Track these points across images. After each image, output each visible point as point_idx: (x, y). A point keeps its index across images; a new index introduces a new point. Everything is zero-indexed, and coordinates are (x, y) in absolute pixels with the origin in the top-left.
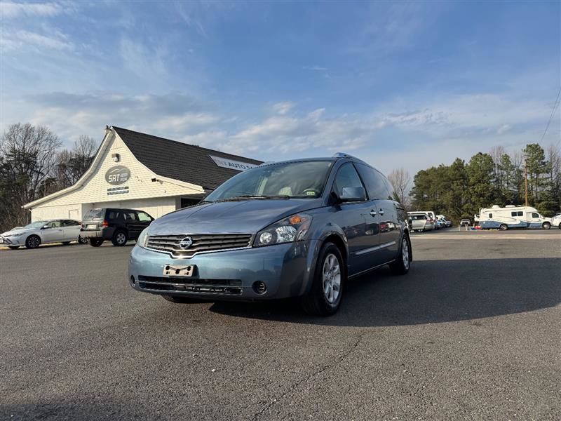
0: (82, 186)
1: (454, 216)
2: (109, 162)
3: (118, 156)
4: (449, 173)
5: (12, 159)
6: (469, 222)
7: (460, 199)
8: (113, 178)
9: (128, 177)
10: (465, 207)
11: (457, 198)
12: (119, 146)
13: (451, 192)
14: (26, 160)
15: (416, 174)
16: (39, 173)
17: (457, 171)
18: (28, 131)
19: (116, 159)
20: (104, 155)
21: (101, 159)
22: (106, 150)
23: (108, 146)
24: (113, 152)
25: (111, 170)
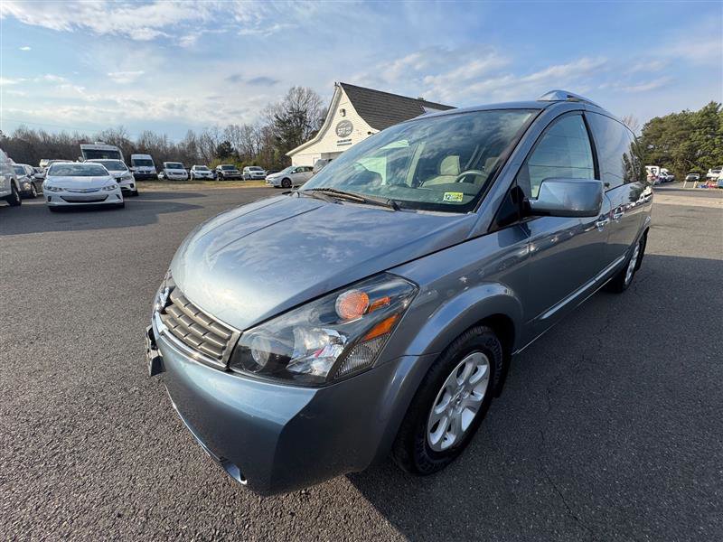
0: (321, 138)
1: (680, 170)
2: (338, 118)
3: (344, 111)
4: (693, 121)
5: (291, 115)
6: (698, 178)
7: (696, 151)
8: (342, 131)
9: (351, 130)
10: (700, 160)
11: (693, 149)
12: (346, 103)
13: (688, 142)
14: (300, 116)
15: (648, 121)
16: (308, 127)
17: (705, 117)
18: (300, 92)
19: (343, 114)
20: (335, 110)
21: (333, 114)
22: (336, 106)
23: (337, 103)
24: (339, 108)
25: (340, 124)
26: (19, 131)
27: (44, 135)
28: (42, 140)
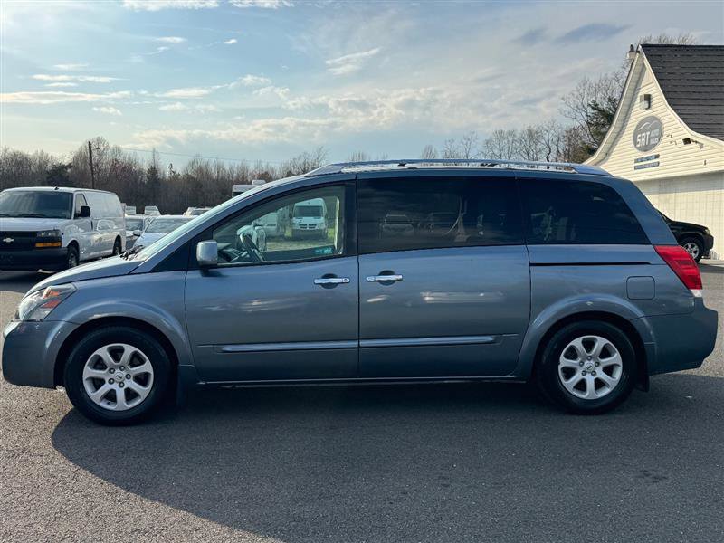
0: (607, 155)
2: (639, 113)
3: (648, 98)
8: (642, 139)
9: (660, 136)
19: (646, 104)
20: (633, 99)
21: (630, 107)
22: (636, 89)
23: (638, 82)
24: (642, 92)
25: (638, 126)
26: (193, 164)
27: (219, 167)
28: (215, 175)
